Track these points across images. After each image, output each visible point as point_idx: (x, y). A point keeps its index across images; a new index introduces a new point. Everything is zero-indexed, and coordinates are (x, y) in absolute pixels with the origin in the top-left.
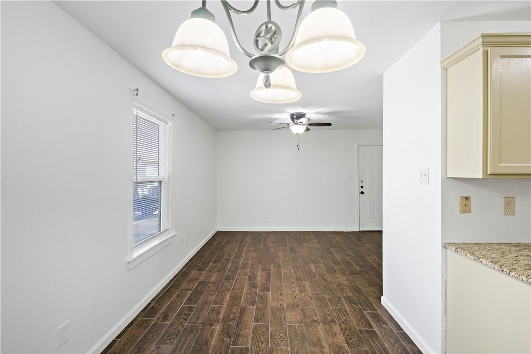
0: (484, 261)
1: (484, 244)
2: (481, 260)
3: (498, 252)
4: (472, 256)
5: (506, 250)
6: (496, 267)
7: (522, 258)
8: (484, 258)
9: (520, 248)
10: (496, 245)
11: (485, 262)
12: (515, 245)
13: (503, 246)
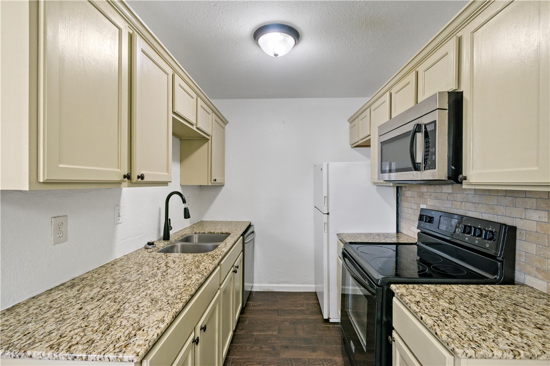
0: (35, 353)
1: (25, 304)
2: (29, 353)
3: (53, 311)
4: (8, 353)
5: (62, 301)
6: (63, 354)
7: (88, 308)
8: (34, 342)
9: (78, 288)
10: (44, 296)
11: (39, 353)
12: (69, 284)
13: (56, 295)
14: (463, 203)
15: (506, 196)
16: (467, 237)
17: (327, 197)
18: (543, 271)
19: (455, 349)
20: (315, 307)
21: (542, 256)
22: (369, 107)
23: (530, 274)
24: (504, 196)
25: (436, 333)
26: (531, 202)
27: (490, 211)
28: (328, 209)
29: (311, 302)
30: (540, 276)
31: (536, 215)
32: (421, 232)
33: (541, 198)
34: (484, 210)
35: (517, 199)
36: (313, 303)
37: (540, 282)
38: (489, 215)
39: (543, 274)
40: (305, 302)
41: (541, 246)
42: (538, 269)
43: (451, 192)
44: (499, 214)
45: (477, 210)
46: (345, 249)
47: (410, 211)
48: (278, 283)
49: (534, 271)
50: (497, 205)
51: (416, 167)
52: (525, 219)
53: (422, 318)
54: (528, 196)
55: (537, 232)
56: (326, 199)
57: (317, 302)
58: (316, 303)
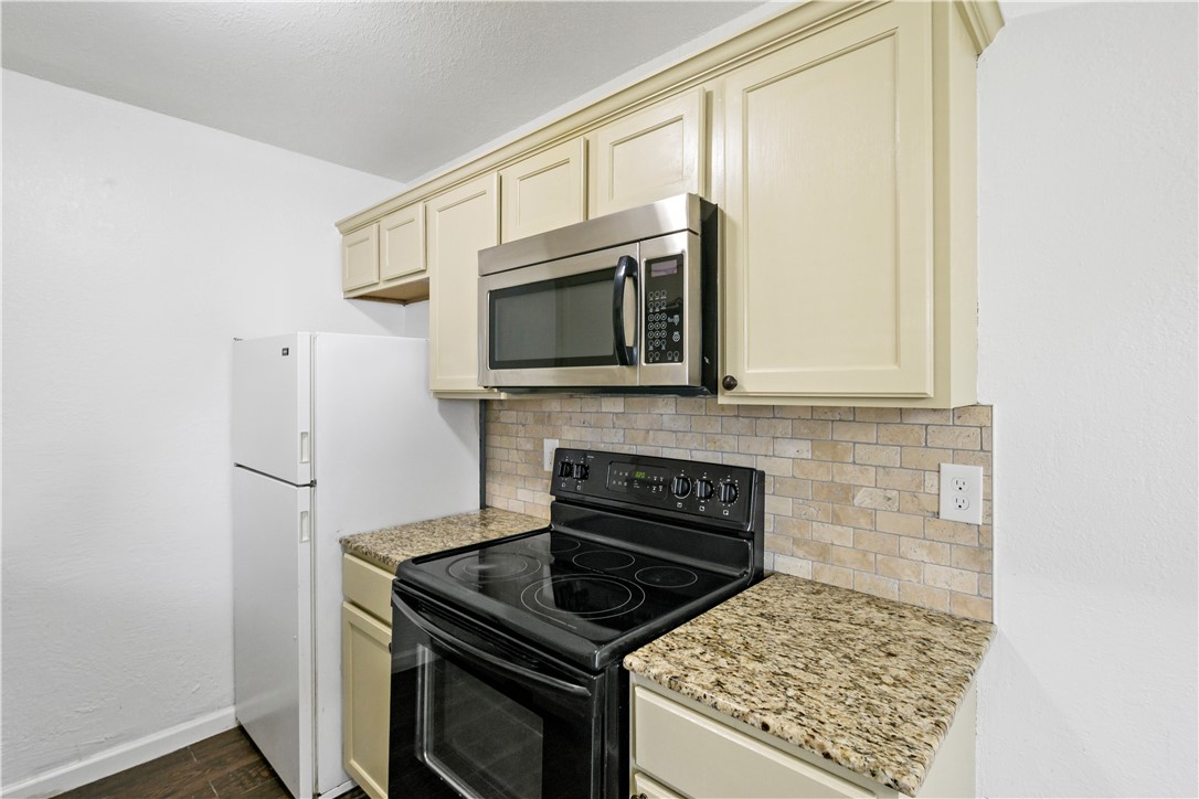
14: (651, 432)
15: (738, 416)
16: (680, 500)
17: (309, 436)
18: (806, 543)
19: (900, 782)
20: (253, 780)
21: (804, 517)
22: (423, 199)
23: (782, 553)
24: (734, 416)
25: (827, 756)
26: (783, 427)
27: (708, 445)
28: (313, 470)
29: (233, 768)
30: (800, 553)
31: (791, 449)
32: (557, 500)
33: (799, 418)
34: (695, 444)
35: (758, 421)
36: (238, 770)
37: (801, 563)
38: (705, 453)
39: (805, 548)
40: (211, 777)
41: (801, 501)
42: (796, 542)
43: (622, 411)
44: (727, 449)
45: (683, 446)
46: (401, 581)
47: (514, 456)
48: (79, 756)
49: (789, 545)
50: (722, 433)
51: (623, 356)
52: (774, 456)
53: (765, 727)
54: (778, 416)
55: (793, 477)
56: (306, 440)
57: (253, 759)
58: (250, 766)
